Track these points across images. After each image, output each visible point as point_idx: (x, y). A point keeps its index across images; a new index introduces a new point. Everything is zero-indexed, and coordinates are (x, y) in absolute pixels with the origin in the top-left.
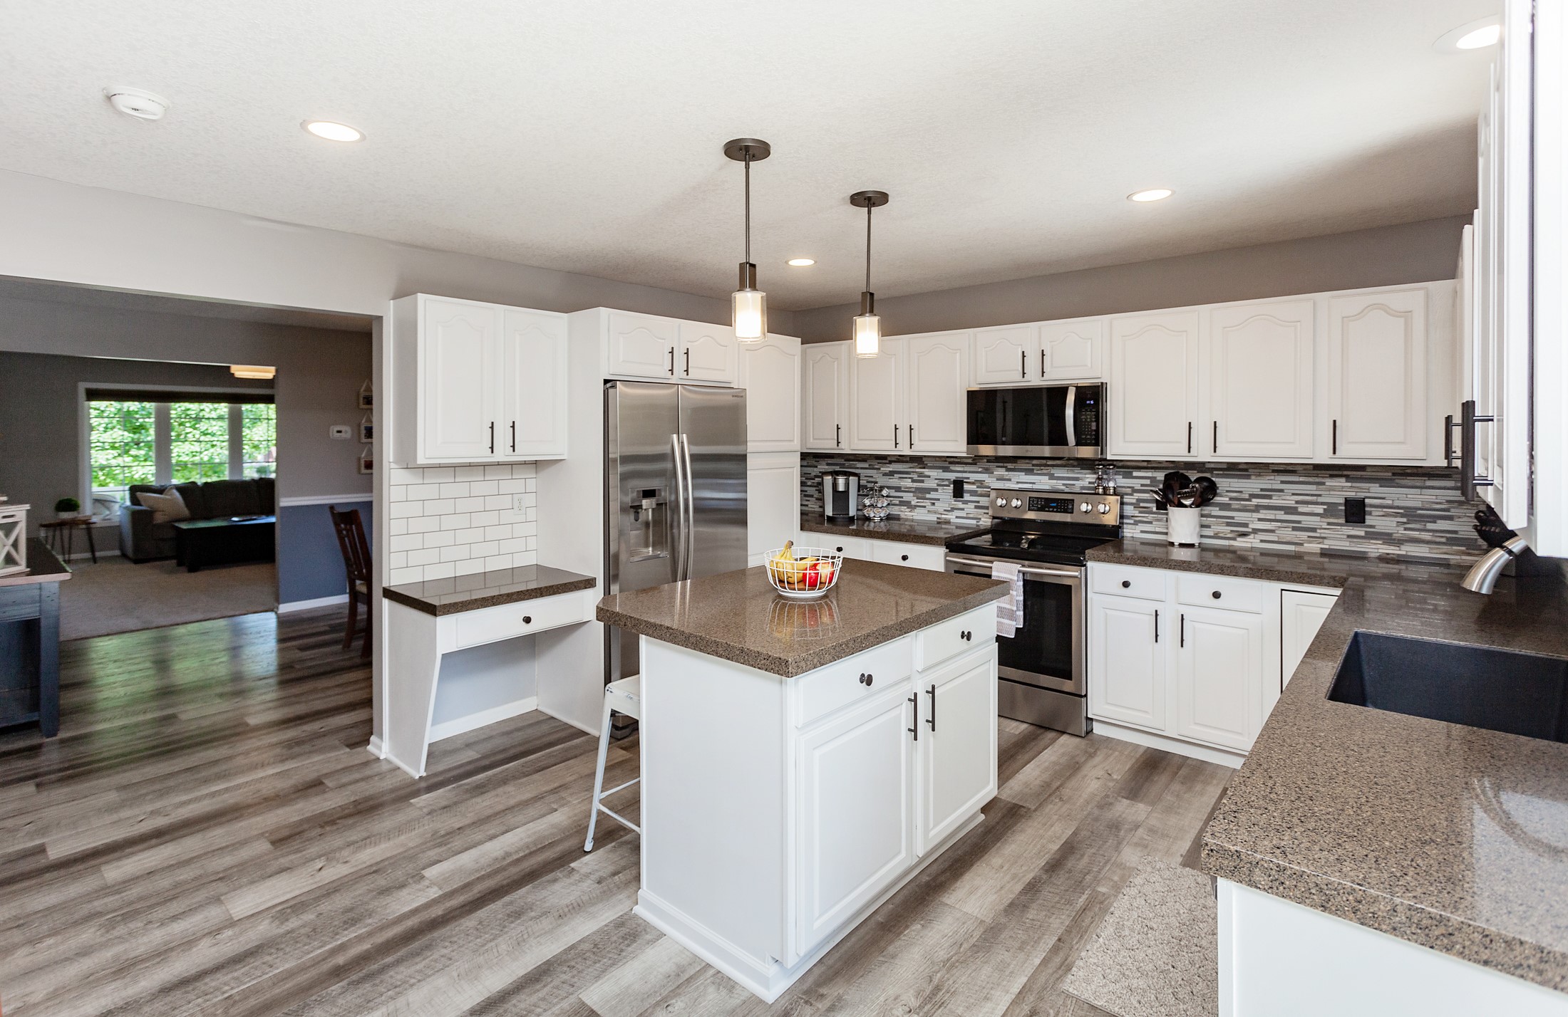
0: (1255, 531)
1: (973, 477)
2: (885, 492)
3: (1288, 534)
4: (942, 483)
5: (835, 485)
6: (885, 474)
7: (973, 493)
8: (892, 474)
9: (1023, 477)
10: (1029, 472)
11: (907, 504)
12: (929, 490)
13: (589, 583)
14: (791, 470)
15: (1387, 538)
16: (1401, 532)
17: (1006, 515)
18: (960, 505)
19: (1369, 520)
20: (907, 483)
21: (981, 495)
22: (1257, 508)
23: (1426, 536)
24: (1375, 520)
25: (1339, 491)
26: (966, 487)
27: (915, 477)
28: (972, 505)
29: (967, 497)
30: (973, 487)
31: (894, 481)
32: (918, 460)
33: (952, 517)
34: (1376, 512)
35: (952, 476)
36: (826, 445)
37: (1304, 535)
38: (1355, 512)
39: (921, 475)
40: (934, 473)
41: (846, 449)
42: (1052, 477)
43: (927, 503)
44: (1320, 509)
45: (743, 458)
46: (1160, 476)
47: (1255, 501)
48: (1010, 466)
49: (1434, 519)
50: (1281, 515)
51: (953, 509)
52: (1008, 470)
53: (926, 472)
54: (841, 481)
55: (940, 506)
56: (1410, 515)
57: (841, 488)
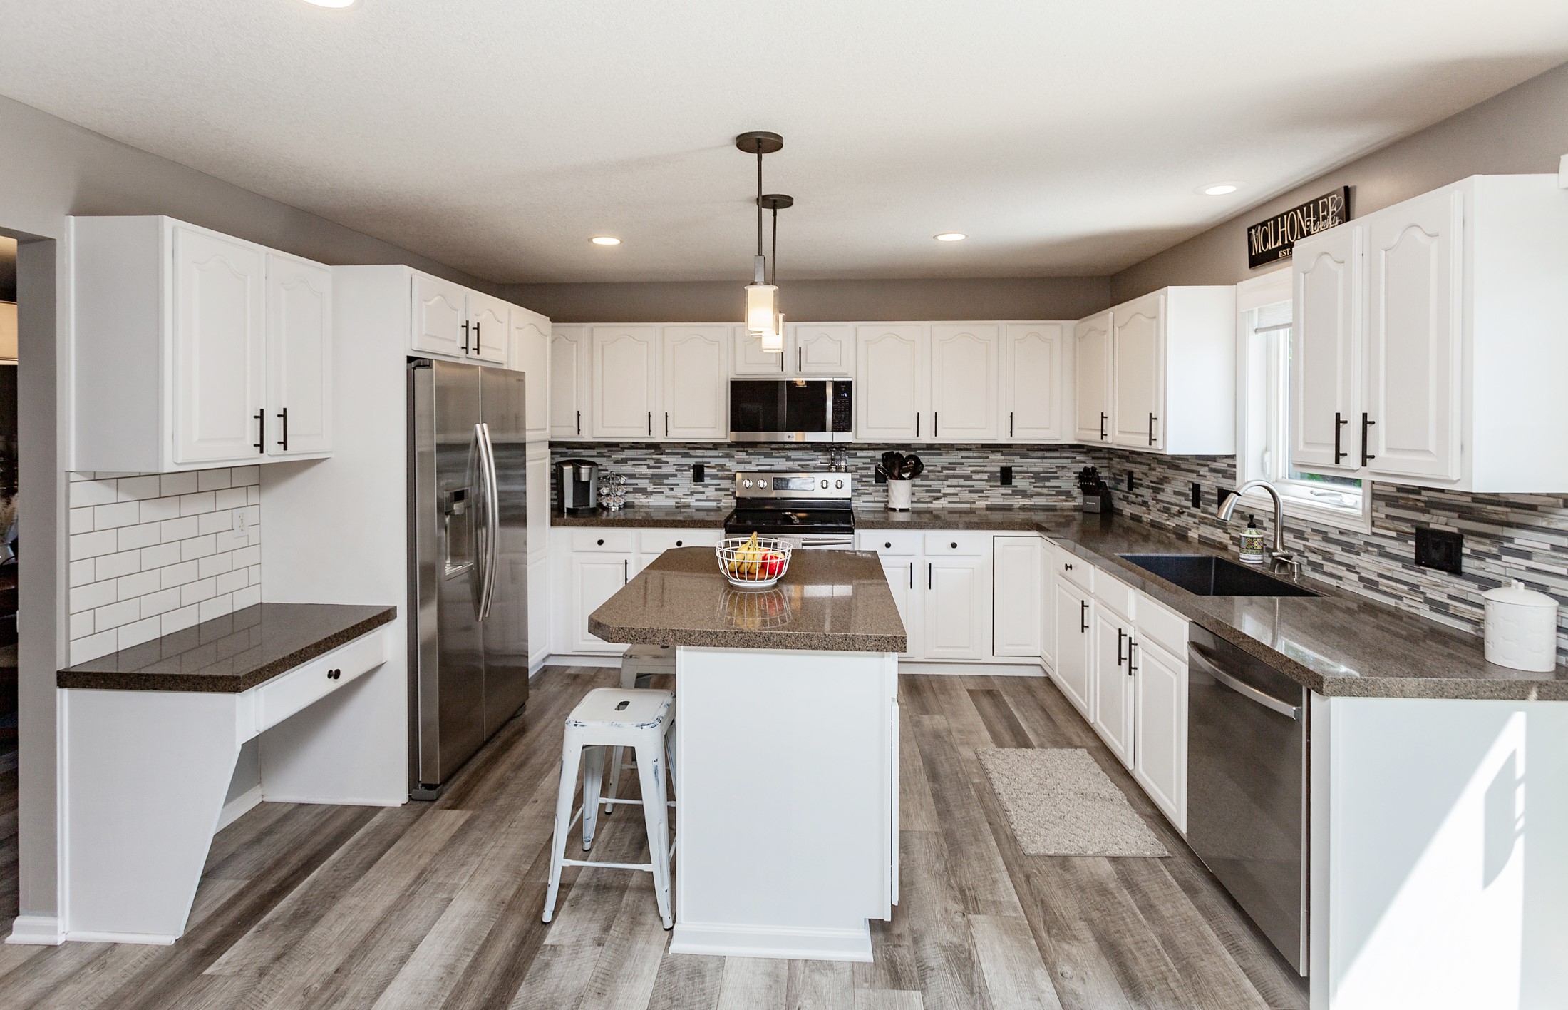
0: (945, 495)
1: (713, 462)
3: (966, 495)
4: (680, 469)
5: (577, 475)
6: (616, 462)
7: (713, 477)
8: (624, 461)
9: (763, 460)
10: (767, 455)
11: (644, 491)
12: (667, 476)
13: (386, 616)
14: (543, 461)
15: (1024, 494)
16: (1031, 489)
17: (749, 495)
18: (700, 489)
19: (1014, 482)
20: (644, 470)
21: (722, 478)
22: (947, 478)
23: (1045, 491)
24: (1019, 483)
25: (996, 462)
26: (707, 471)
27: (652, 463)
28: (713, 488)
29: (707, 480)
30: (714, 471)
31: (628, 468)
32: (655, 447)
33: (692, 501)
34: (1018, 476)
35: (692, 461)
36: (568, 434)
37: (975, 495)
38: (1006, 476)
39: (658, 461)
40: (672, 459)
41: (586, 437)
42: (788, 459)
43: (665, 489)
44: (985, 476)
45: (522, 446)
46: (878, 455)
47: (945, 472)
48: (750, 450)
49: (1048, 479)
50: (961, 482)
51: (692, 493)
52: (748, 454)
53: (664, 458)
54: (585, 471)
55: (678, 491)
56: (1037, 477)
57: (584, 478)
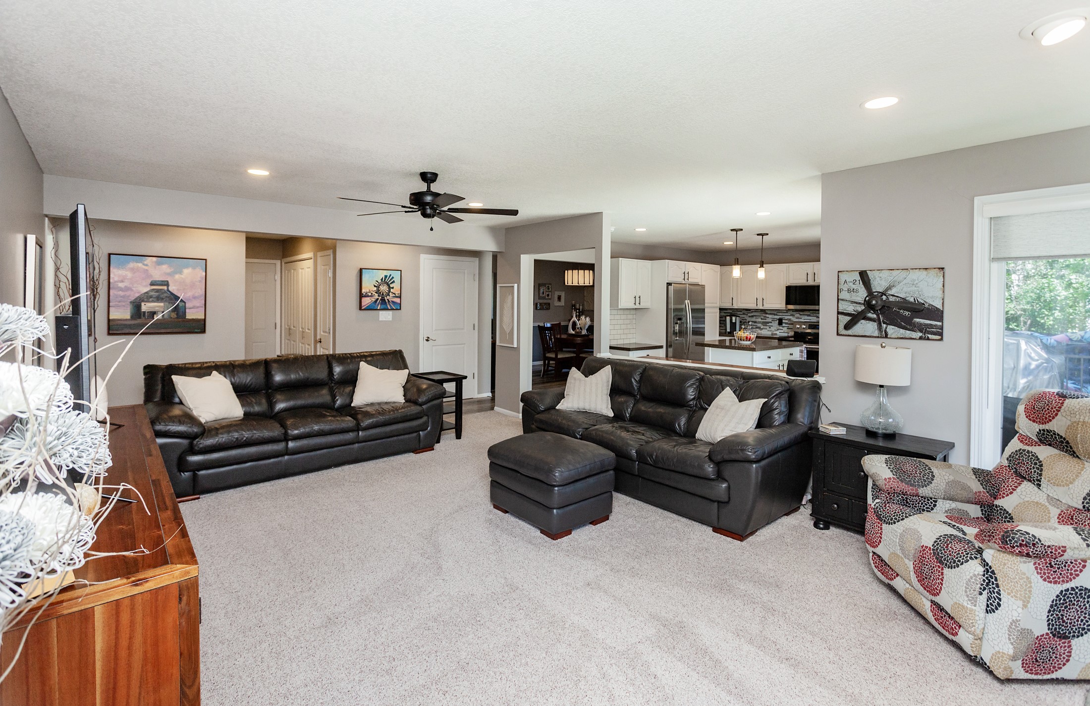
1: (786, 317)
2: (750, 323)
4: (773, 320)
5: (731, 320)
6: (749, 317)
7: (786, 323)
8: (752, 316)
9: (806, 317)
10: (809, 315)
11: (759, 328)
12: (768, 323)
13: (661, 347)
14: (715, 315)
17: (799, 331)
18: (781, 328)
20: (760, 320)
21: (790, 324)
26: (783, 321)
27: (762, 317)
28: (786, 328)
29: (784, 325)
30: (787, 321)
31: (754, 319)
32: (764, 311)
33: (777, 332)
35: (778, 317)
36: (727, 305)
39: (765, 317)
40: (770, 316)
41: (735, 306)
43: (768, 327)
45: (703, 310)
48: (801, 313)
51: (778, 330)
52: (801, 315)
53: (767, 316)
54: (734, 318)
55: (772, 329)
57: (734, 321)
